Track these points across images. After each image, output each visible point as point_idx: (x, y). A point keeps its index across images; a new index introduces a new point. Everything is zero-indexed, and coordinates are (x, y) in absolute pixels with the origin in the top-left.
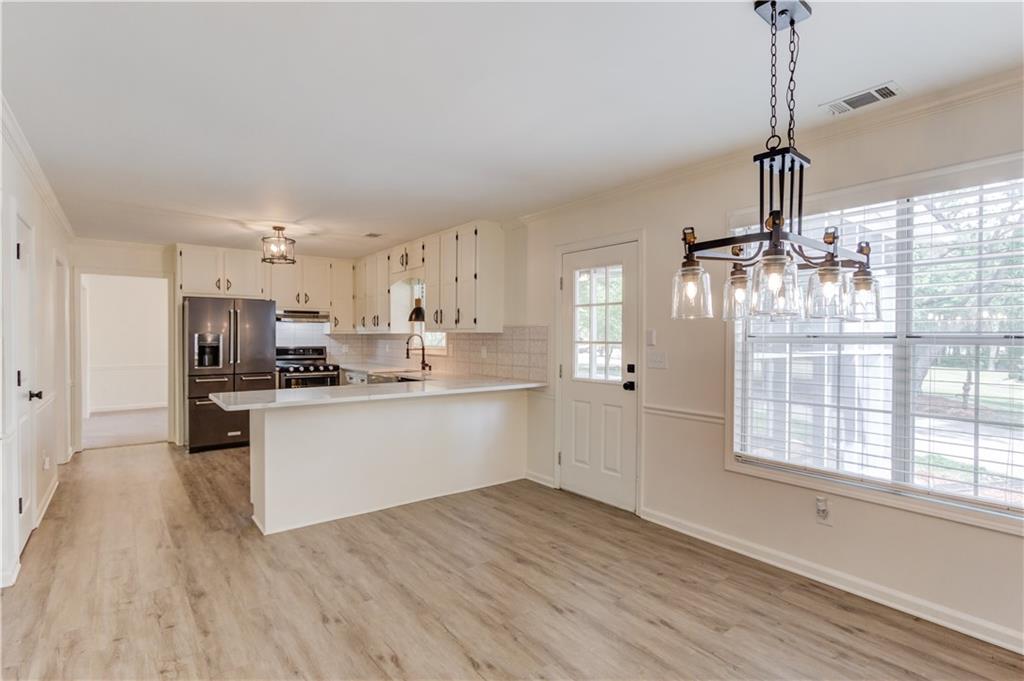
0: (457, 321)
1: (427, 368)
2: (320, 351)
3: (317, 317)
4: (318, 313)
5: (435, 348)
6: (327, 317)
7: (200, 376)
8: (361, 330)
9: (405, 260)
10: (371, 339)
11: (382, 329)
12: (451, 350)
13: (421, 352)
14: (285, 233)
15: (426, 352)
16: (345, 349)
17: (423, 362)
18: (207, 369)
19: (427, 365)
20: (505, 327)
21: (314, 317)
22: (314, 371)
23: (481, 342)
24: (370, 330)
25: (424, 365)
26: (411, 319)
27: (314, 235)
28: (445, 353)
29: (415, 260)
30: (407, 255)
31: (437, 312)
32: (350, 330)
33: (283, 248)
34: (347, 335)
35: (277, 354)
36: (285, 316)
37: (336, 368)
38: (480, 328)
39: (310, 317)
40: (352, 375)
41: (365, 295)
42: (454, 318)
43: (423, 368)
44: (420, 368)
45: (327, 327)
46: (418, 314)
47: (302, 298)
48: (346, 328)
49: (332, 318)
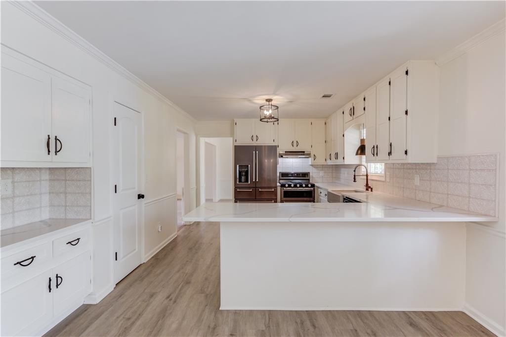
0: (390, 154)
1: (370, 189)
2: (305, 175)
3: (304, 155)
4: (304, 152)
5: (376, 174)
6: (309, 155)
7: (240, 188)
8: (329, 162)
9: (352, 112)
10: (337, 168)
11: (339, 162)
12: (388, 176)
13: (365, 177)
14: (273, 103)
15: (369, 178)
16: (321, 173)
17: (367, 185)
18: (243, 184)
19: (370, 187)
20: (439, 158)
21: (302, 155)
22: (299, 187)
23: (414, 171)
24: (333, 162)
25: (368, 187)
26: (357, 154)
27: (291, 102)
28: (383, 179)
29: (359, 111)
30: (354, 107)
31: (374, 147)
32: (323, 162)
33: (270, 111)
34: (323, 165)
35: (282, 177)
36: (286, 155)
37: (313, 186)
38: (411, 159)
39: (300, 155)
40: (322, 191)
41: (331, 140)
42: (388, 151)
43: (367, 190)
44: (365, 190)
45: (310, 161)
46: (362, 150)
47: (295, 144)
48: (320, 161)
49: (312, 155)
